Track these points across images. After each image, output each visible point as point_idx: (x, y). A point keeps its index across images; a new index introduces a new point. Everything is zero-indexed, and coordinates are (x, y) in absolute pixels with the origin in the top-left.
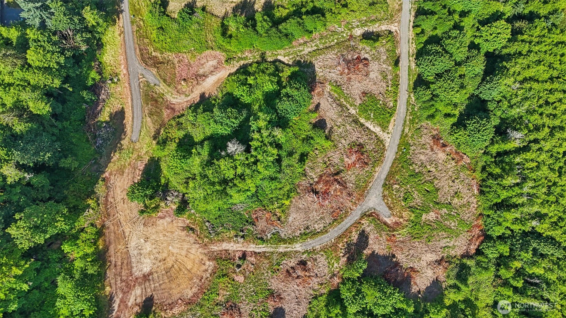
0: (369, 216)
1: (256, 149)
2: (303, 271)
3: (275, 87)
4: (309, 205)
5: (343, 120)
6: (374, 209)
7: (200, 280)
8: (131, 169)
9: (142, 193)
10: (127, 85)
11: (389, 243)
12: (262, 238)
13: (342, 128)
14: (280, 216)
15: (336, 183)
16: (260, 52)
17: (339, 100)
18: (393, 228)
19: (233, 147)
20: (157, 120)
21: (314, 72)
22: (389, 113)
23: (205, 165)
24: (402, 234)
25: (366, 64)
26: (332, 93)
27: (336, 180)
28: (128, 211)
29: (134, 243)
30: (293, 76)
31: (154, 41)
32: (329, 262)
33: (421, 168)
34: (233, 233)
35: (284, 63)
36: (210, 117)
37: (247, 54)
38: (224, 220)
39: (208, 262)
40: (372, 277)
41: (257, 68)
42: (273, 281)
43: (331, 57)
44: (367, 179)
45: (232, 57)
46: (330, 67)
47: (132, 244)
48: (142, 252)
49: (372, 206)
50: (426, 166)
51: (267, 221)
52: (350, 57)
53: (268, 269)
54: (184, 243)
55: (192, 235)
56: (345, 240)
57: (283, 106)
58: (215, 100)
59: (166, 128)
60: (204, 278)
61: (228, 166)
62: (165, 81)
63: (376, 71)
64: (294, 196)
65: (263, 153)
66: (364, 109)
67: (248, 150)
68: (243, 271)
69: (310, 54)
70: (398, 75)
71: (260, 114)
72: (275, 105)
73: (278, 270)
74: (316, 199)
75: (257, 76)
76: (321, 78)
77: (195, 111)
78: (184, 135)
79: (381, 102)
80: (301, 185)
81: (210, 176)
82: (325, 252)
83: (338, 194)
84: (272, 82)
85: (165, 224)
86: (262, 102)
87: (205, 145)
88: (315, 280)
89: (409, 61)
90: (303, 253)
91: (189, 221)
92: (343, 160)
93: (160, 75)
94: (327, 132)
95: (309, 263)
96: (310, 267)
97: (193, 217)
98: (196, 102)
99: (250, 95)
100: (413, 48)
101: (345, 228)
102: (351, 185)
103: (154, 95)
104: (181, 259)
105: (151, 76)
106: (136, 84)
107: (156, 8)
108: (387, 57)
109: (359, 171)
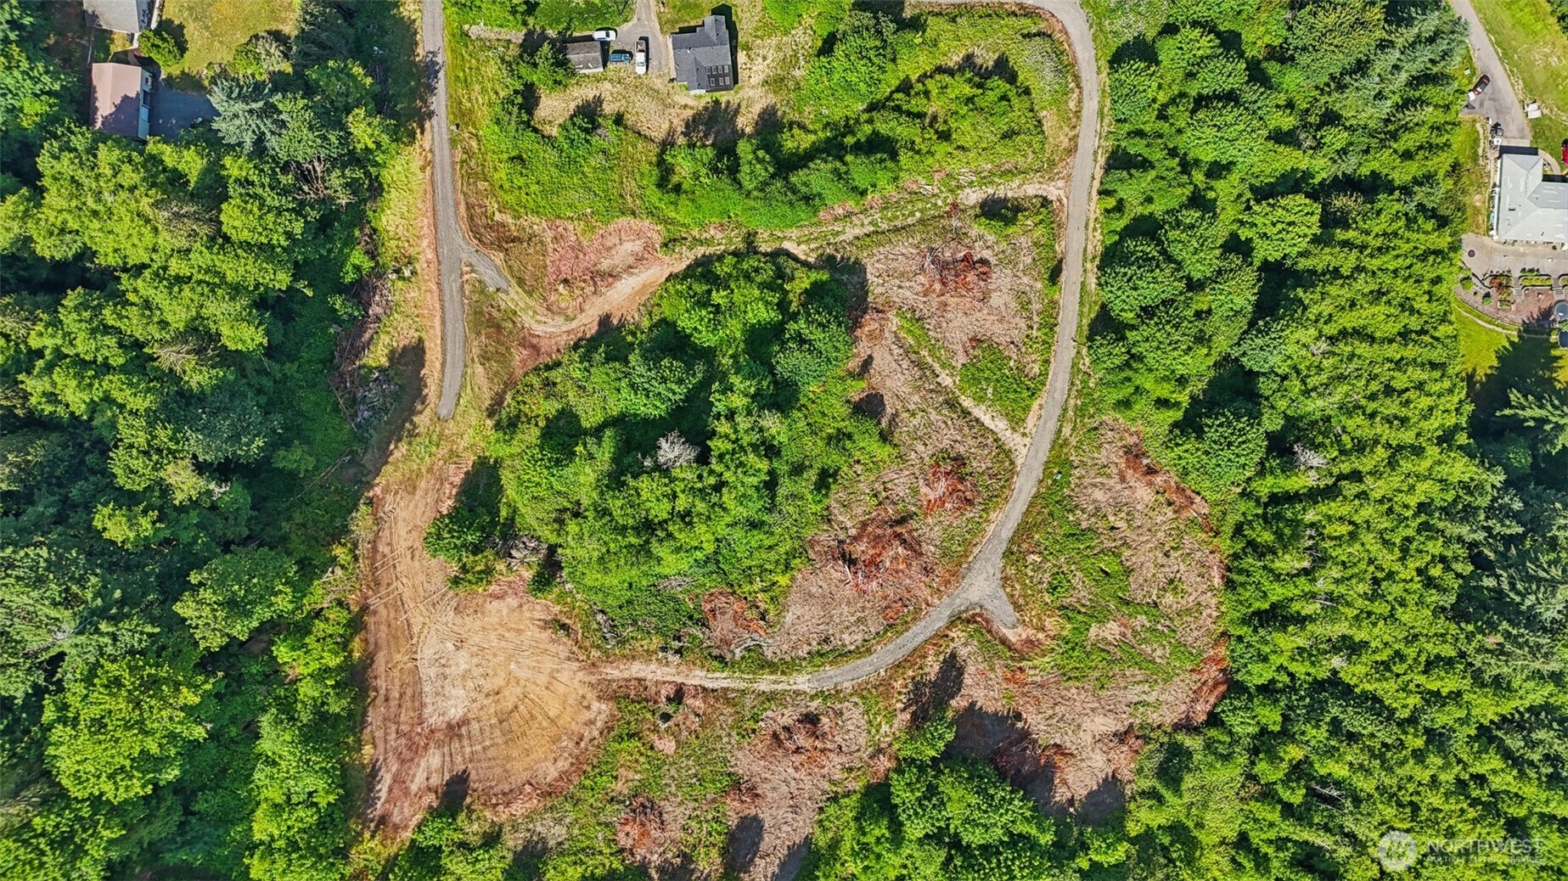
0: (968, 622)
1: (721, 457)
2: (811, 736)
3: (773, 314)
4: (833, 588)
5: (924, 398)
6: (981, 607)
7: (577, 743)
8: (432, 482)
9: (459, 538)
10: (434, 287)
11: (1011, 686)
12: (721, 656)
13: (918, 416)
14: (766, 611)
15: (898, 543)
16: (744, 230)
17: (916, 353)
18: (1020, 653)
19: (671, 450)
20: (497, 372)
21: (863, 285)
22: (1028, 389)
23: (607, 486)
24: (1040, 668)
25: (985, 274)
26: (902, 334)
27: (898, 536)
28: (421, 577)
29: (432, 651)
30: (815, 293)
31: (501, 186)
32: (870, 722)
33: (1093, 519)
34: (656, 641)
35: (796, 259)
36: (620, 375)
37: (712, 232)
38: (640, 610)
39: (598, 704)
40: (964, 760)
41: (735, 267)
42: (740, 755)
43: (904, 251)
44: (968, 536)
45: (677, 235)
46: (902, 274)
47: (427, 653)
48: (448, 671)
49: (976, 599)
50: (1105, 516)
51: (735, 620)
52: (948, 254)
53: (732, 728)
54: (546, 658)
55: (565, 639)
56: (910, 673)
57: (788, 361)
59: (518, 391)
60: (586, 739)
61: (658, 493)
62: (521, 282)
63: (1005, 290)
64: (801, 566)
65: (737, 467)
66: (972, 375)
67: (703, 458)
68: (674, 728)
69: (856, 242)
70: (1057, 302)
71: (735, 380)
72: (771, 356)
73: (754, 731)
74: (850, 576)
75: (733, 286)
76: (881, 300)
77: (586, 357)
78: (558, 411)
79: (1012, 363)
80: (818, 543)
81: (617, 513)
82: (863, 697)
83: (901, 567)
84: (767, 303)
85: (505, 611)
86: (742, 346)
87: (605, 439)
88: (837, 759)
89: (1085, 271)
90: (812, 698)
91: (558, 608)
92: (916, 491)
93: (510, 267)
94: (884, 425)
95: (824, 720)
96: (826, 729)
97: (569, 599)
98: (588, 336)
99: (714, 329)
100: (1097, 242)
101: (911, 647)
102: (932, 549)
103: (495, 313)
104: (535, 692)
105: (490, 268)
106: (455, 287)
107: (510, 114)
108: (1034, 259)
109: (951, 519)
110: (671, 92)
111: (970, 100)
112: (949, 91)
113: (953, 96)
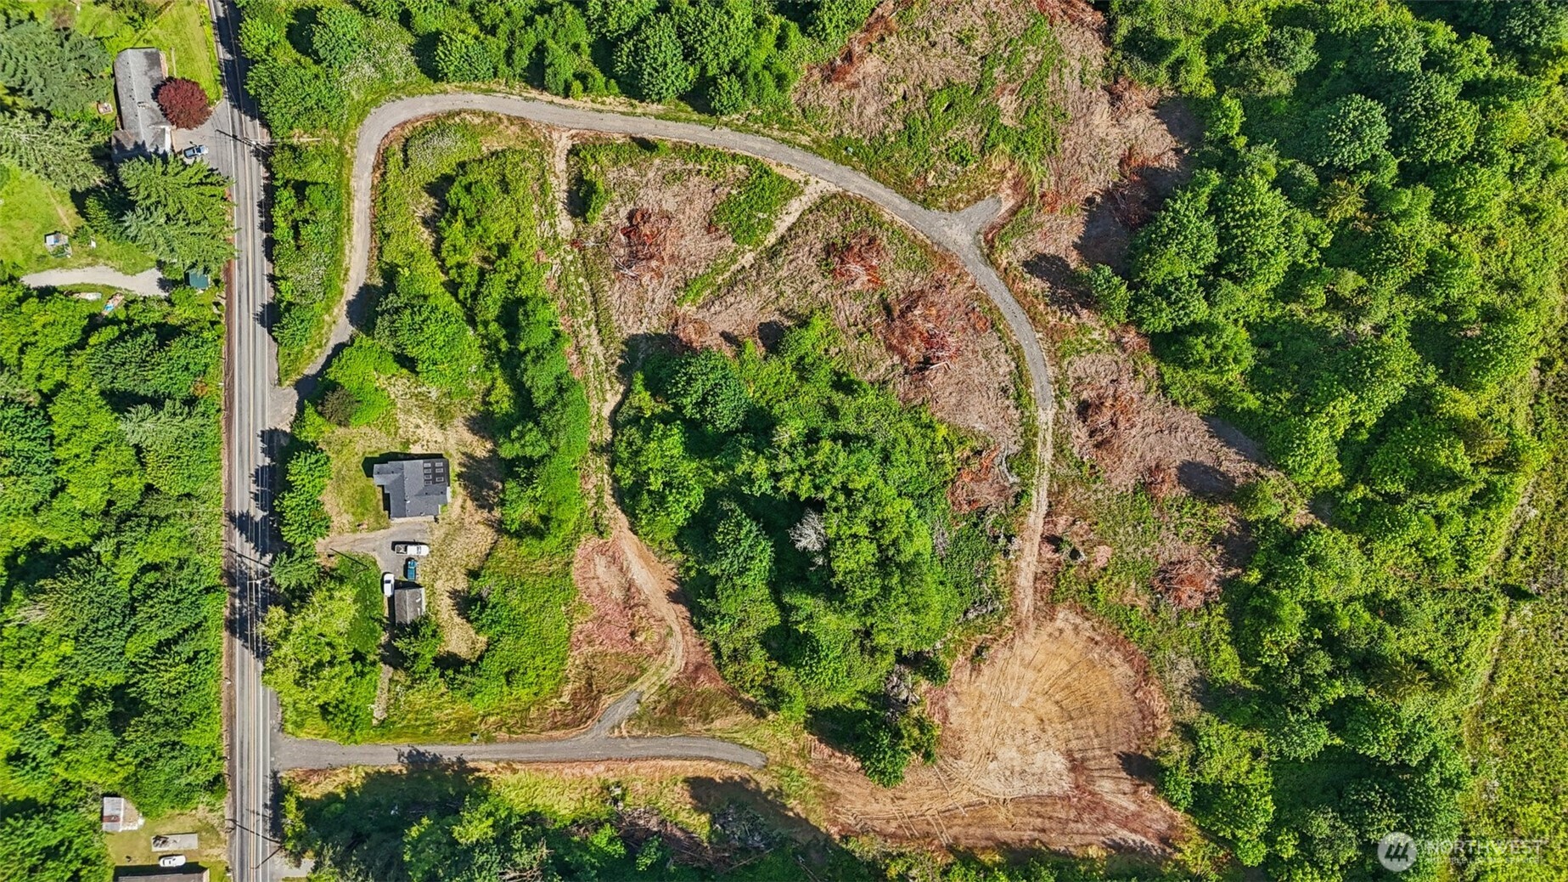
0: (992, 247)
1: (817, 488)
2: (1101, 410)
3: (676, 429)
4: (952, 381)
5: (765, 282)
6: (978, 233)
7: (1096, 643)
8: (827, 775)
9: (886, 753)
10: (633, 765)
11: (1059, 207)
12: (1016, 496)
13: (783, 288)
14: (972, 449)
15: (910, 314)
16: (589, 454)
17: (719, 289)
18: (1025, 195)
19: (808, 537)
20: (721, 705)
21: (647, 337)
22: (761, 177)
23: (841, 602)
24: (1041, 176)
25: (643, 216)
26: (700, 301)
27: (903, 314)
28: (923, 791)
29: (997, 784)
30: (656, 387)
31: (535, 694)
32: (1088, 350)
33: (895, 117)
34: (998, 560)
35: (620, 404)
36: (729, 584)
37: (590, 486)
38: (966, 576)
39: (1058, 621)
40: (1131, 257)
41: (626, 466)
42: (1116, 482)
43: (617, 295)
44: (906, 243)
45: (592, 521)
46: (640, 298)
47: (999, 789)
48: (1017, 769)
49: (969, 238)
50: (892, 105)
51: (980, 481)
52: (622, 252)
53: (1088, 489)
54: (1010, 670)
55: (992, 651)
56: (1041, 307)
57: (725, 416)
58: (689, 569)
59: (741, 687)
60: (1093, 634)
61: (851, 552)
62: (632, 679)
63: (661, 196)
64: (929, 413)
65: (828, 472)
66: (744, 232)
67: (818, 506)
68: (1086, 546)
69: (606, 343)
70: (675, 144)
71: (740, 469)
72: (718, 433)
73: (1092, 467)
74: (942, 364)
75: (645, 468)
76: (665, 321)
77: (710, 617)
78: (762, 648)
79: (734, 192)
80: (906, 394)
81: (869, 594)
82: (1064, 356)
83: (934, 312)
84: (665, 436)
85: (960, 709)
86: (705, 461)
87: (793, 601)
88: (1125, 385)
89: (644, 115)
90: (1062, 407)
91: (960, 657)
92: (859, 295)
93: (617, 689)
94: (790, 323)
95: (1085, 395)
96: (1093, 394)
97: (952, 645)
98: (688, 614)
99: (688, 489)
100: (615, 101)
101: (1015, 307)
102: (917, 280)
103: (662, 706)
104: (1042, 683)
105: (618, 708)
106: (633, 744)
107: (464, 682)
108: (631, 166)
109: (888, 259)
110: (447, 521)
111: (469, 223)
112: (458, 244)
113: (463, 240)
